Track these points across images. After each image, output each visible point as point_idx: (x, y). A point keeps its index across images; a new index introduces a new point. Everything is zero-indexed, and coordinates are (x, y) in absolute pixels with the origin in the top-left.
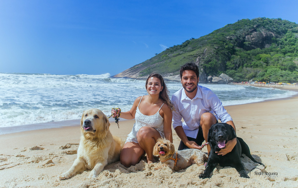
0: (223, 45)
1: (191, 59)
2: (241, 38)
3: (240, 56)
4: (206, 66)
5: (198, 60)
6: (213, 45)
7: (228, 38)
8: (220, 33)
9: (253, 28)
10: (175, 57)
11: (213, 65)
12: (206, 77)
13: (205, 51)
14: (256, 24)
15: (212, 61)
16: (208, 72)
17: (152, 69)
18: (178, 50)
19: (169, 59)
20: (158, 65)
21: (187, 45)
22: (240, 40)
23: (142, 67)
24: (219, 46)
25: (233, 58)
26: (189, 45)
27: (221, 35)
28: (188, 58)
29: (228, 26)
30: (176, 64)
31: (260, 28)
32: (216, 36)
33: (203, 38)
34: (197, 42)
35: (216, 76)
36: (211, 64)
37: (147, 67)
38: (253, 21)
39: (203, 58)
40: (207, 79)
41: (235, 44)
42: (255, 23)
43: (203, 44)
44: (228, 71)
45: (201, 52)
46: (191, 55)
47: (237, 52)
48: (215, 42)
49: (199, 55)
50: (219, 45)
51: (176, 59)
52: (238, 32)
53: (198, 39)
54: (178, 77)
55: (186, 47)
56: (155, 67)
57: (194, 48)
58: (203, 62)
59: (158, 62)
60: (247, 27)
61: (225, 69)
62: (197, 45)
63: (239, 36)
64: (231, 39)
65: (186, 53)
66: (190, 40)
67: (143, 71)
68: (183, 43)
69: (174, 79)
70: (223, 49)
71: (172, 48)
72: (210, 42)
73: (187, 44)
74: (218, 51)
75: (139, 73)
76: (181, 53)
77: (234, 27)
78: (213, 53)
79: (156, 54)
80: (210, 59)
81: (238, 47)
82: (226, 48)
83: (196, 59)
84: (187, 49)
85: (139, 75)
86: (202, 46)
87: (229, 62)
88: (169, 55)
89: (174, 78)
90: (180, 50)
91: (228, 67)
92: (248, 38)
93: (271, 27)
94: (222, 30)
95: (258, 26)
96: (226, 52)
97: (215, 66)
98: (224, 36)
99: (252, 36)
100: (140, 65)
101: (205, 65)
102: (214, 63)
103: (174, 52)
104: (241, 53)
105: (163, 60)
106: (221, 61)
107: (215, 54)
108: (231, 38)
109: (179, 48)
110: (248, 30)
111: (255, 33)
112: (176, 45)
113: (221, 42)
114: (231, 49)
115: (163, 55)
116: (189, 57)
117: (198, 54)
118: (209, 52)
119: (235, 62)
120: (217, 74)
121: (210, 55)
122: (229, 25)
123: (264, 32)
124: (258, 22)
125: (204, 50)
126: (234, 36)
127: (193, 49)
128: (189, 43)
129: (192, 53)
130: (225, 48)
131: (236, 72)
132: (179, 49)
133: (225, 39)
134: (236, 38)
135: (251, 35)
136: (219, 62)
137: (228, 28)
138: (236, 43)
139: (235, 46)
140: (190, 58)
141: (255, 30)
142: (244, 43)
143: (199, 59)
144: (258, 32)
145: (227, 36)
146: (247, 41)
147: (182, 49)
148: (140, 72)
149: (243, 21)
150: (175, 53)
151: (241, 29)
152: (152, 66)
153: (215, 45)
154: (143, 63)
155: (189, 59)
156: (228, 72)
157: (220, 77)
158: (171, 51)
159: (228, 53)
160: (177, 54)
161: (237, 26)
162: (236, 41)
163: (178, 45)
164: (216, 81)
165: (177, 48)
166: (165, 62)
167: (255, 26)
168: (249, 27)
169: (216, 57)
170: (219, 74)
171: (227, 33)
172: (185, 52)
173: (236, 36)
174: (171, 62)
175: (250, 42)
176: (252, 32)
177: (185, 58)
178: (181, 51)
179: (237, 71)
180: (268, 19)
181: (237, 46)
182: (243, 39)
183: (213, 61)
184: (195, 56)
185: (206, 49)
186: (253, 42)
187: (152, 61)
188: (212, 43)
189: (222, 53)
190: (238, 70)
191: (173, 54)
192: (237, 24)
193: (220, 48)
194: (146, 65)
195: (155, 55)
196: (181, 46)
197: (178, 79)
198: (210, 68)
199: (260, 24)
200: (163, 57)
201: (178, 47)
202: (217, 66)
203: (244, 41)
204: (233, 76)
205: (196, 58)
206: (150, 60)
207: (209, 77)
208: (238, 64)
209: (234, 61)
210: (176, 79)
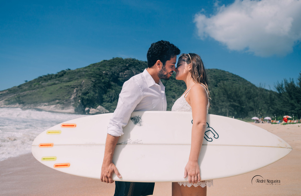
0: (99, 78)
1: (68, 90)
2: (116, 74)
3: (115, 90)
4: (83, 98)
5: (75, 91)
6: (91, 77)
7: (104, 73)
8: (97, 67)
9: (126, 66)
10: (50, 87)
11: (90, 97)
12: (83, 109)
13: (82, 83)
14: (128, 63)
15: (89, 93)
16: (85, 103)
17: (22, 97)
19: (42, 87)
20: (29, 93)
21: (62, 75)
22: (115, 76)
23: (7, 94)
24: (96, 80)
25: (109, 92)
26: (65, 75)
27: (98, 70)
28: (65, 89)
29: (104, 62)
30: (51, 93)
31: (131, 68)
32: (92, 70)
33: (80, 70)
34: (74, 73)
35: (93, 108)
36: (89, 96)
37: (16, 94)
38: (125, 60)
39: (81, 90)
40: (84, 110)
41: (111, 79)
42: (128, 62)
43: (80, 76)
44: (104, 103)
45: (79, 84)
46: (68, 86)
47: (112, 87)
48: (92, 75)
49: (76, 86)
50: (96, 78)
51: (52, 88)
52: (113, 68)
53: (74, 70)
54: (54, 107)
55: (61, 77)
56: (25, 96)
57: (71, 79)
58: (81, 93)
59: (29, 90)
60: (121, 65)
61: (101, 102)
62: (74, 77)
63: (114, 73)
64: (107, 74)
65: (63, 83)
66: (66, 71)
67: (9, 99)
68: (58, 73)
69: (50, 109)
70: (99, 83)
71: (46, 76)
72: (87, 75)
73: (63, 74)
74: (96, 84)
75: (5, 101)
76: (56, 83)
77: (110, 64)
78: (91, 85)
79: (26, 81)
80: (87, 91)
81: (114, 82)
82: (103, 82)
83: (73, 90)
84: (63, 79)
85: (4, 104)
86: (79, 77)
87: (105, 95)
88: (42, 84)
89: (49, 108)
90: (55, 79)
91: (104, 100)
92: (122, 75)
93: (140, 68)
94: (99, 65)
95: (130, 65)
96: (102, 86)
97: (92, 98)
98: (101, 70)
99: (125, 73)
100: (5, 91)
101: (83, 96)
102: (92, 95)
103: (48, 80)
104: (116, 88)
105: (35, 88)
106: (98, 94)
107: (92, 86)
108: (107, 73)
109: (55, 77)
110: (122, 68)
111: (128, 71)
113: (98, 76)
114: (107, 84)
115: (35, 83)
116: (66, 87)
117: (75, 86)
118: (86, 84)
119: (111, 96)
120: (95, 106)
121: (88, 87)
122: (104, 61)
123: (135, 71)
124: (130, 61)
125: (82, 82)
126: (109, 71)
127: (69, 79)
128: (65, 73)
129: (68, 84)
130: (101, 82)
132: (53, 78)
133: (102, 73)
134: (111, 74)
135: (124, 72)
136: (97, 95)
137: (104, 63)
138: (112, 78)
139: (110, 81)
140: (67, 88)
141: (127, 69)
142: (119, 79)
143: (77, 91)
144: (130, 71)
145: (104, 71)
146: (120, 77)
147: (57, 79)
148: (6, 99)
149: (117, 59)
150: (50, 82)
151: (116, 66)
152: (22, 94)
153: (92, 78)
154: (9, 90)
156: (104, 105)
157: (98, 109)
158: (45, 80)
159: (104, 87)
160: (53, 83)
161: (111, 63)
162: (111, 76)
164: (93, 112)
165: (51, 77)
166: (39, 91)
167: (127, 65)
168: (122, 65)
169: (93, 89)
170: (96, 106)
171: (103, 68)
172: (60, 82)
173: (111, 72)
174: (45, 91)
175: (123, 79)
176: (125, 70)
177: (61, 88)
178: (56, 80)
179: (112, 104)
180: (138, 60)
181: (112, 81)
182: (117, 75)
183: (91, 93)
184: (72, 88)
185: (84, 81)
186: (126, 78)
187: (22, 88)
188: (90, 76)
189: (99, 86)
190: (114, 103)
191: (48, 83)
192: (112, 61)
193: (97, 81)
194: (13, 92)
195: (25, 82)
196: (56, 75)
197: (54, 109)
198: (87, 99)
199: (131, 63)
201: (53, 76)
202: (94, 98)
203: (118, 77)
204: (109, 108)
205: (73, 89)
206: (19, 87)
207: (87, 109)
208: (113, 98)
209: (110, 94)
210: (52, 109)
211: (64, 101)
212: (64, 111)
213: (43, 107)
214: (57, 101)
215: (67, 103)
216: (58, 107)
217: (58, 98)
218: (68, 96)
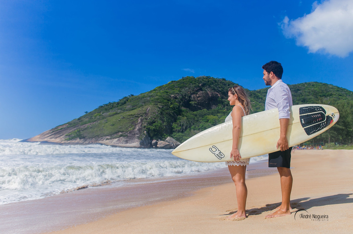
0: (167, 104)
1: (132, 119)
2: (187, 97)
3: (186, 117)
4: (149, 128)
5: (139, 121)
6: (157, 103)
7: (173, 97)
8: (164, 90)
9: (199, 86)
10: (112, 117)
11: (157, 127)
12: (150, 141)
13: (147, 111)
14: (202, 82)
15: (156, 123)
16: (152, 135)
17: (83, 131)
18: (114, 108)
19: (103, 118)
20: (90, 126)
21: (125, 103)
22: (186, 99)
23: (68, 128)
24: (163, 105)
25: (179, 119)
26: (127, 103)
27: (165, 93)
29: (172, 83)
30: (113, 125)
31: (206, 88)
32: (159, 94)
33: (144, 96)
34: (137, 99)
35: (161, 140)
36: (155, 126)
37: (76, 128)
38: (198, 79)
39: (146, 119)
40: (151, 143)
41: (181, 104)
42: (200, 81)
43: (145, 103)
44: (174, 134)
45: (144, 112)
46: (132, 115)
47: (183, 113)
48: (159, 101)
49: (141, 115)
50: (163, 103)
51: (114, 119)
52: (183, 90)
53: (138, 96)
54: (116, 141)
56: (86, 129)
57: (135, 106)
58: (146, 123)
59: (90, 122)
60: (192, 86)
61: (170, 132)
62: (137, 104)
63: (185, 95)
64: (176, 98)
65: (125, 112)
66: (129, 97)
67: (70, 134)
68: (120, 100)
69: (112, 144)
70: (167, 109)
71: (106, 105)
72: (153, 100)
73: (125, 101)
74: (163, 110)
75: (65, 136)
76: (118, 112)
77: (179, 85)
78: (157, 113)
79: (86, 112)
80: (154, 120)
81: (185, 107)
82: (171, 108)
83: (137, 120)
84: (125, 107)
85: (65, 139)
86: (144, 104)
87: (175, 124)
88: (103, 114)
89: (111, 142)
90: (117, 108)
91: (174, 130)
92: (194, 98)
93: (216, 87)
94: (166, 87)
95: (204, 85)
96: (171, 112)
97: (159, 128)
98: (168, 94)
99: (198, 95)
100: (65, 125)
101: (149, 126)
102: (159, 125)
103: (109, 110)
104: (187, 114)
105: (95, 119)
106: (166, 123)
107: (159, 114)
108: (176, 96)
110: (194, 89)
111: (201, 92)
112: (111, 102)
113: (165, 101)
114: (177, 109)
115: (95, 114)
116: (129, 117)
117: (139, 114)
118: (152, 111)
119: (182, 124)
120: (163, 137)
121: (154, 115)
122: (172, 81)
123: (210, 92)
124: (203, 80)
125: (147, 109)
126: (178, 94)
127: (132, 107)
128: (128, 101)
129: (132, 112)
130: (170, 107)
131: (184, 136)
133: (170, 97)
134: (181, 97)
135: (196, 94)
136: (165, 124)
137: (172, 85)
138: (182, 102)
139: (181, 106)
140: (131, 118)
141: (201, 89)
142: (190, 103)
143: (142, 120)
144: (203, 92)
145: (172, 94)
146: (193, 101)
147: (119, 107)
148: (66, 134)
149: (187, 79)
150: (111, 112)
151: (186, 87)
152: (82, 127)
153: (159, 104)
154: (69, 123)
155: (129, 119)
156: (174, 135)
157: (167, 141)
158: (106, 110)
159: (173, 113)
160: (114, 113)
161: (181, 84)
162: (181, 100)
163: (115, 103)
164: (162, 145)
165: (113, 106)
166: (100, 123)
167: (201, 85)
168: (194, 85)
169: (160, 117)
170: (165, 137)
171: (171, 91)
172: (123, 111)
173: (181, 95)
174: (106, 122)
175: (196, 102)
176: (197, 91)
177: (124, 118)
178: (119, 109)
179: (184, 134)
180: (213, 78)
181: (183, 105)
182: (188, 98)
183: (158, 122)
184: (136, 117)
185: (149, 107)
186: (199, 102)
187: (82, 121)
188: (156, 102)
189: (167, 113)
190: (185, 132)
191: (109, 113)
192: (182, 81)
193: (165, 108)
194: (73, 126)
195: (85, 114)
196: (118, 103)
197: (117, 143)
198: (154, 130)
199: (205, 82)
200: (95, 116)
201: (115, 105)
202: (162, 128)
203: (190, 100)
204: (180, 140)
205: (137, 118)
206: (79, 119)
207: (154, 141)
208: (185, 126)
209: (180, 122)
210: (115, 143)
211: (128, 134)
212: (128, 145)
213: (105, 141)
214: (120, 133)
215: (131, 135)
216: (122, 141)
217: (121, 130)
218: (131, 127)
